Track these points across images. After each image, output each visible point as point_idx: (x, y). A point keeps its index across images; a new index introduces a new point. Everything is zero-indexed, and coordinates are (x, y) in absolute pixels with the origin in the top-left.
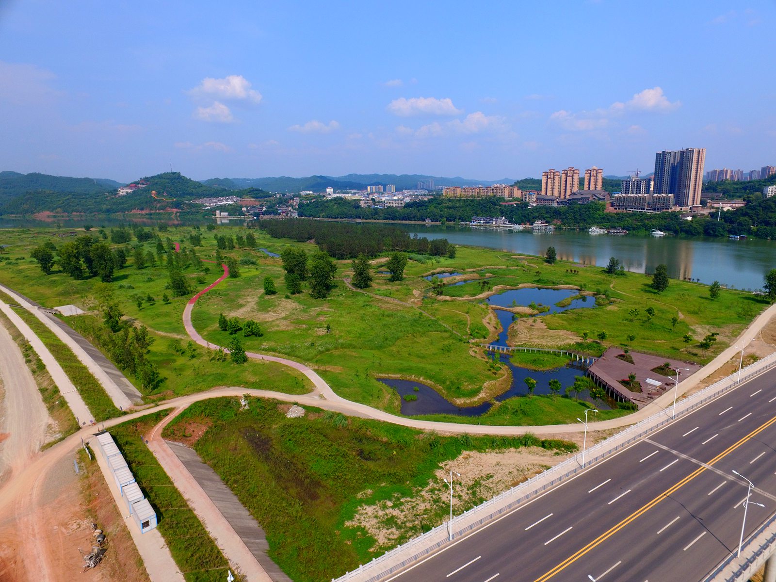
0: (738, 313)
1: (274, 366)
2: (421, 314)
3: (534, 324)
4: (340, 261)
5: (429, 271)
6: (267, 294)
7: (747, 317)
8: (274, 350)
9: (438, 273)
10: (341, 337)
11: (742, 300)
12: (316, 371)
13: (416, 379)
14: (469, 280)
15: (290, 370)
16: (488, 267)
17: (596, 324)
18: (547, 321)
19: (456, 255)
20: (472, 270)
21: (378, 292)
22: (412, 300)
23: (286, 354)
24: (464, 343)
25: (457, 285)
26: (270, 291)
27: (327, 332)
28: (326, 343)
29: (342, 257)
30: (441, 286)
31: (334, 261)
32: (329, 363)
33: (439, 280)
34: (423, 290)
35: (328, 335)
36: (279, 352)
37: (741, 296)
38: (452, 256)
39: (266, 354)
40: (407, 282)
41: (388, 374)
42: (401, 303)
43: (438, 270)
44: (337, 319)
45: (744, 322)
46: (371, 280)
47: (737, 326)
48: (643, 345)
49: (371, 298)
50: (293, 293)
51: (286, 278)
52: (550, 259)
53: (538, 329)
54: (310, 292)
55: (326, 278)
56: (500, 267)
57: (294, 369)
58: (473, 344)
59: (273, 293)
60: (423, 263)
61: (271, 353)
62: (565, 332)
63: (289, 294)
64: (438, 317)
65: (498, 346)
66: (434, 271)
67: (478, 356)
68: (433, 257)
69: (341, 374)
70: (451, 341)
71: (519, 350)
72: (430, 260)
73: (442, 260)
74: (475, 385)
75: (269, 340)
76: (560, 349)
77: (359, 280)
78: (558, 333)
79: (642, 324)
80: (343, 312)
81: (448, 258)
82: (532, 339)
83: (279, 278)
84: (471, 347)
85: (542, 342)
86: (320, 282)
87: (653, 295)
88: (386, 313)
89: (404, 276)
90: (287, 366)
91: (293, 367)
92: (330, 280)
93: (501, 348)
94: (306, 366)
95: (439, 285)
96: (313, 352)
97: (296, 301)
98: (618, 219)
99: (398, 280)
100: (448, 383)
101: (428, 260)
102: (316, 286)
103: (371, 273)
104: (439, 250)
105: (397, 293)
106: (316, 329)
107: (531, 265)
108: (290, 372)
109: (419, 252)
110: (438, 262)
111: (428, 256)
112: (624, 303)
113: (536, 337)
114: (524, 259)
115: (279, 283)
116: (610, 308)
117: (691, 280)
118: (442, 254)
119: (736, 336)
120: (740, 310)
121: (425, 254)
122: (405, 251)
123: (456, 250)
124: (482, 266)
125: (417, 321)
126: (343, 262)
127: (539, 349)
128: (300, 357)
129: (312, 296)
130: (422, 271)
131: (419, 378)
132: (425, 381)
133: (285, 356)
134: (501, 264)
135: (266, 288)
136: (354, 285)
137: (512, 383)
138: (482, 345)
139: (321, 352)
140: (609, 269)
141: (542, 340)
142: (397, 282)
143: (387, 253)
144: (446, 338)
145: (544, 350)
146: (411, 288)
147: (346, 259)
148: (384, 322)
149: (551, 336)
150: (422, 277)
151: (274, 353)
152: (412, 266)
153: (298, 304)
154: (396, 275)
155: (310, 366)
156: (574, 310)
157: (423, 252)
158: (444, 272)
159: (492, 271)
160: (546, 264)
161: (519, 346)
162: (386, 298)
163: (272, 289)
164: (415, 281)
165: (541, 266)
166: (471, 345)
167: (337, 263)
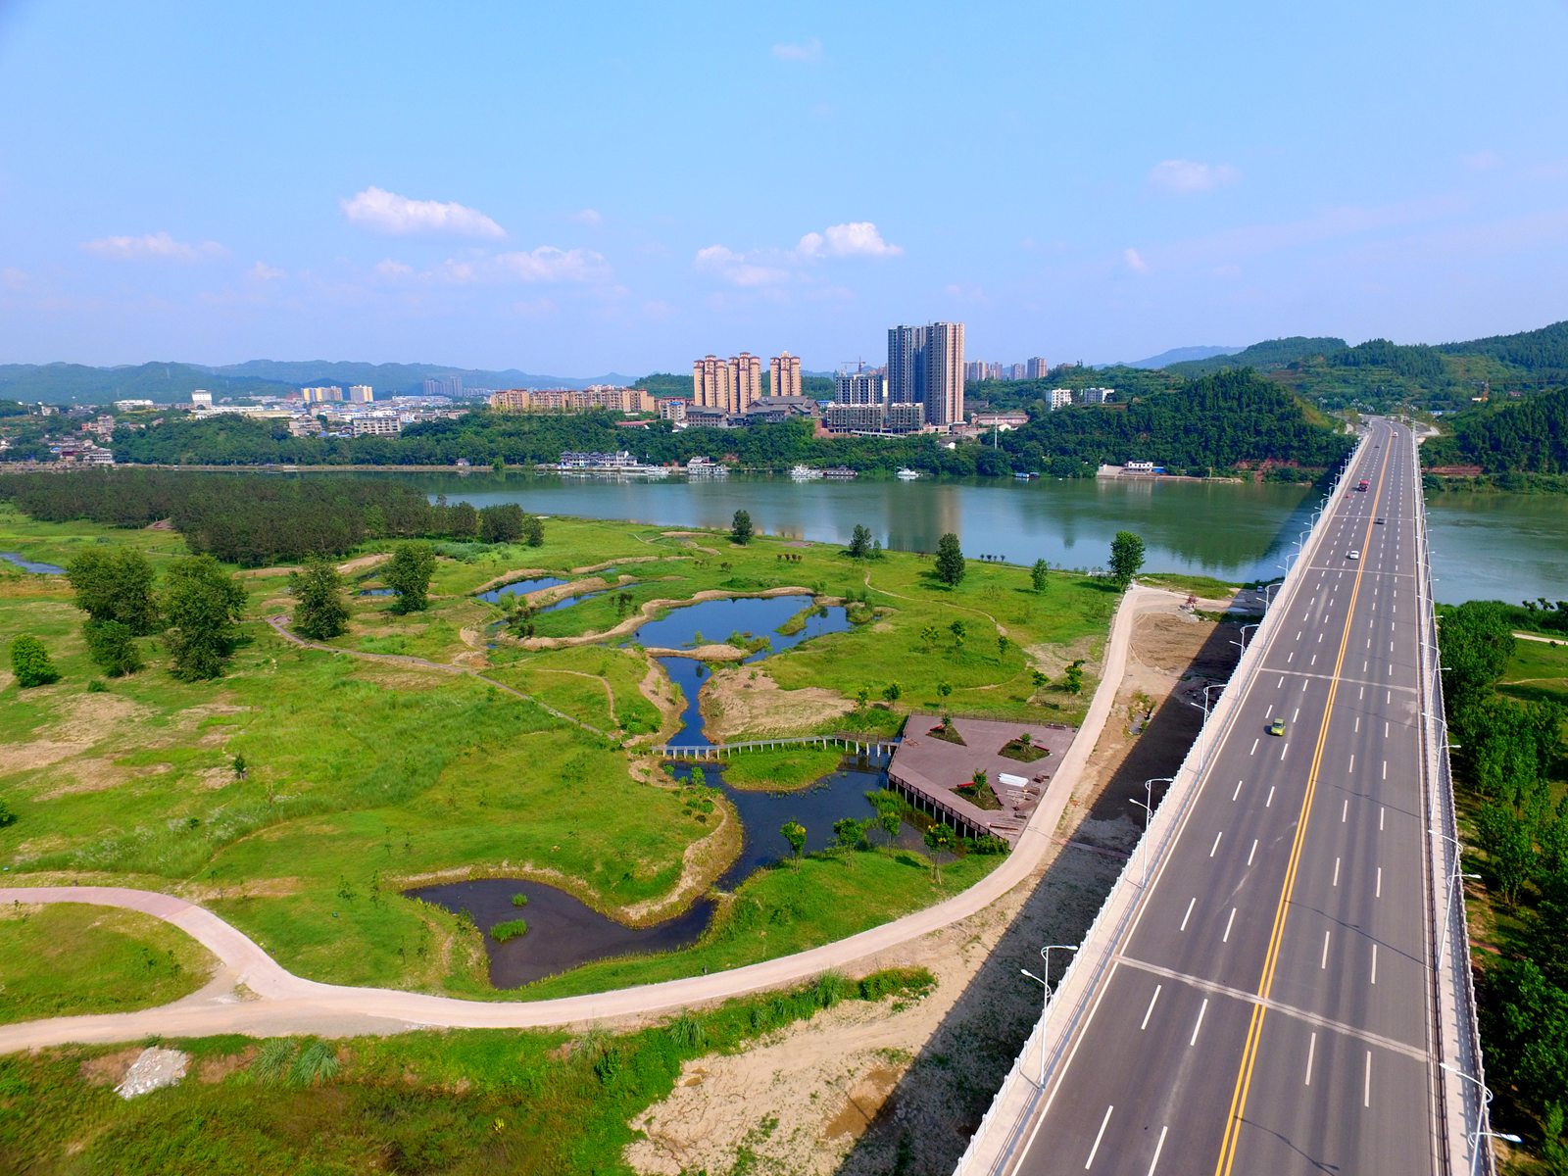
0: (1085, 615)
1: (63, 922)
2: (492, 690)
3: (751, 682)
4: (252, 571)
5: (489, 580)
6: (24, 685)
7: (1100, 621)
8: (62, 865)
9: (512, 583)
10: (281, 785)
11: (1079, 588)
12: (214, 906)
13: (513, 873)
14: (584, 593)
15: (124, 922)
16: (619, 561)
17: (866, 666)
18: (776, 673)
19: (544, 539)
20: (585, 569)
21: (368, 645)
22: (462, 656)
23: (105, 869)
24: (613, 750)
25: (560, 607)
26: (36, 677)
27: (238, 776)
28: (239, 812)
29: (256, 561)
30: (527, 616)
31: (232, 573)
32: (252, 871)
33: (517, 600)
34: (483, 627)
35: (240, 786)
36: (80, 868)
37: (1074, 581)
38: (535, 541)
39: (31, 883)
40: (440, 612)
41: (434, 872)
42: (433, 667)
43: (510, 575)
44: (263, 732)
45: (1099, 630)
46: (345, 615)
47: (1094, 639)
48: (963, 700)
49: (351, 662)
50: (117, 673)
51: (89, 630)
52: (742, 534)
53: (761, 692)
54: (171, 665)
55: (217, 624)
56: (643, 559)
57: (138, 916)
58: (633, 749)
59: (47, 680)
60: (469, 562)
61: (51, 874)
62: (815, 691)
63: (102, 678)
64: (536, 693)
65: (692, 748)
66: (501, 579)
67: (652, 781)
68: (492, 546)
69: (295, 899)
70: (579, 750)
71: (737, 750)
72: (486, 554)
73: (514, 551)
74: (664, 859)
75: (40, 831)
76: (819, 734)
77: (314, 620)
78: (802, 697)
79: (945, 655)
80: (276, 712)
81: (527, 547)
82: (756, 717)
83: (67, 633)
84: (630, 760)
85: (777, 721)
86: (199, 636)
87: (944, 593)
88: (401, 699)
89: (430, 597)
90: (111, 909)
91: (135, 907)
92: (226, 627)
93: (697, 749)
94: (180, 896)
95: (520, 612)
96: (198, 846)
97: (129, 695)
98: (839, 449)
99: (417, 608)
100: (599, 868)
101: (481, 555)
102: (186, 648)
103: (345, 597)
104: (501, 530)
105: (419, 642)
106: (200, 772)
107: (706, 549)
108: (122, 930)
109: (457, 536)
110: (507, 557)
111: (480, 545)
112: (900, 615)
113: (764, 712)
114: (687, 537)
115: (67, 647)
116: (879, 627)
117: (992, 559)
118: (511, 537)
119: (1100, 659)
120: (1085, 609)
121: (470, 541)
122: (421, 536)
123: (543, 528)
124: (607, 559)
125: (485, 711)
126: (261, 572)
127: (777, 742)
128: (155, 871)
129: (177, 675)
130: (471, 580)
131: (522, 867)
132: (539, 872)
133: (100, 876)
134: (647, 553)
135: (21, 669)
136: (300, 632)
137: (743, 835)
138: (654, 749)
139: (221, 843)
140: (855, 549)
141: (777, 717)
142: (414, 614)
143: (375, 544)
144: (566, 744)
145: (788, 741)
146: (452, 626)
147: (267, 566)
148: (399, 725)
149: (793, 706)
150: (474, 595)
151: (60, 875)
152: (447, 570)
153: (134, 703)
154: (410, 598)
155: (191, 893)
156: (816, 640)
157: (467, 535)
158: (523, 580)
159: (630, 569)
160: (733, 545)
161: (733, 739)
162: (395, 657)
163: (41, 671)
164: (459, 607)
165: (726, 550)
166: (630, 755)
167: (243, 577)
